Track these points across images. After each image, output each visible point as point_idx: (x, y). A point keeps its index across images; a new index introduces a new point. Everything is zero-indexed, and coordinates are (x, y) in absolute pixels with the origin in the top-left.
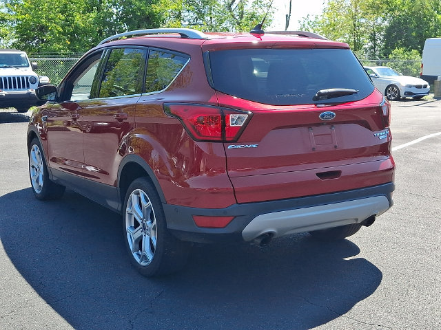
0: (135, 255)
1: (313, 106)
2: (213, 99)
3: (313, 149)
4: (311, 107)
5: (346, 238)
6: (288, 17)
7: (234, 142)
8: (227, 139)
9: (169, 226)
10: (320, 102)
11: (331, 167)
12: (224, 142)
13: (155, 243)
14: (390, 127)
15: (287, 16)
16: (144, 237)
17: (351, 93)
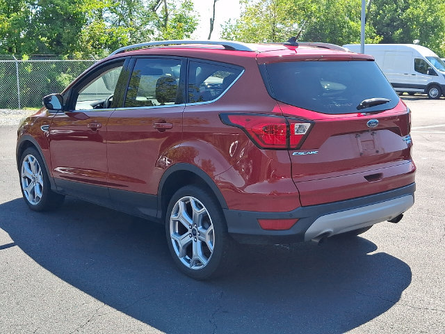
0: (182, 260)
1: (356, 115)
2: (276, 109)
3: (361, 154)
4: (354, 116)
5: (359, 235)
6: (212, 21)
7: (298, 149)
8: (292, 147)
9: (231, 230)
10: (361, 110)
11: (373, 170)
12: (288, 149)
13: (211, 248)
14: (411, 133)
15: (211, 19)
16: (194, 242)
17: (385, 102)
